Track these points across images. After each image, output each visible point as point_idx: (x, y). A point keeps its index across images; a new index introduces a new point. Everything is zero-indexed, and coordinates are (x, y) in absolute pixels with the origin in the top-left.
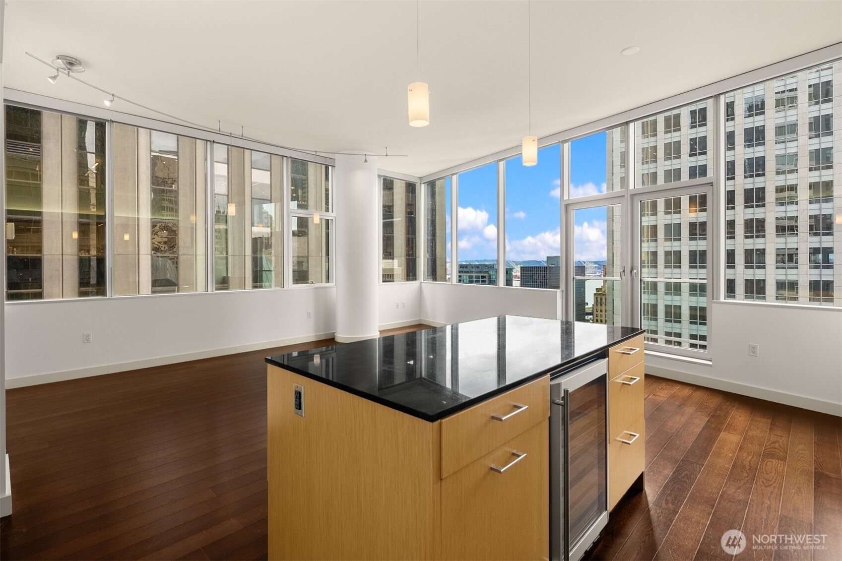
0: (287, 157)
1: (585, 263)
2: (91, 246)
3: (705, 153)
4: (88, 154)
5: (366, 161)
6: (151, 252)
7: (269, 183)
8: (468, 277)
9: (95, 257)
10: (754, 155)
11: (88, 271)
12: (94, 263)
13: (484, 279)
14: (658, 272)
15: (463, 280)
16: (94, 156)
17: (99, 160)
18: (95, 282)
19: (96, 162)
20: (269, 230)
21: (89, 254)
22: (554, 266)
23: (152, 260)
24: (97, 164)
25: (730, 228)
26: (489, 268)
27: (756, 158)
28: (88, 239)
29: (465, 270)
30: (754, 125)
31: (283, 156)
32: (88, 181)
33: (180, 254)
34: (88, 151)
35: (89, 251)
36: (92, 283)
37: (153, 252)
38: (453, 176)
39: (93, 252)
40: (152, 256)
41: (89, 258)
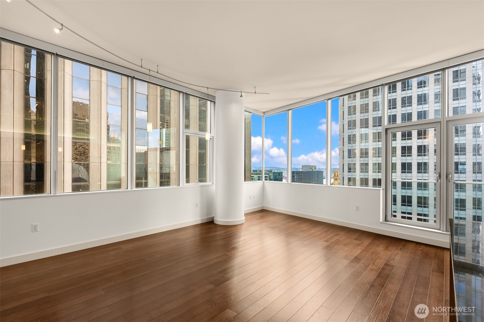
0: (183, 92)
1: (322, 169)
2: (32, 157)
3: (395, 108)
4: (31, 98)
5: (241, 96)
6: (72, 161)
7: (147, 119)
8: (257, 177)
9: (35, 164)
10: (423, 109)
11: (30, 172)
12: (34, 168)
13: (267, 178)
14: (369, 175)
15: (255, 179)
16: (35, 99)
17: (38, 102)
18: (35, 179)
19: (36, 104)
20: (146, 148)
21: (31, 161)
22: (305, 171)
23: (72, 166)
24: (37, 105)
25: (404, 151)
26: (269, 172)
27: (424, 111)
28: (30, 153)
29: (256, 173)
30: (423, 92)
31: (180, 92)
32: (30, 116)
33: (90, 162)
34: (30, 96)
35: (30, 160)
36: (32, 179)
37: (73, 161)
38: (289, 111)
39: (34, 160)
40: (72, 163)
41: (31, 164)
